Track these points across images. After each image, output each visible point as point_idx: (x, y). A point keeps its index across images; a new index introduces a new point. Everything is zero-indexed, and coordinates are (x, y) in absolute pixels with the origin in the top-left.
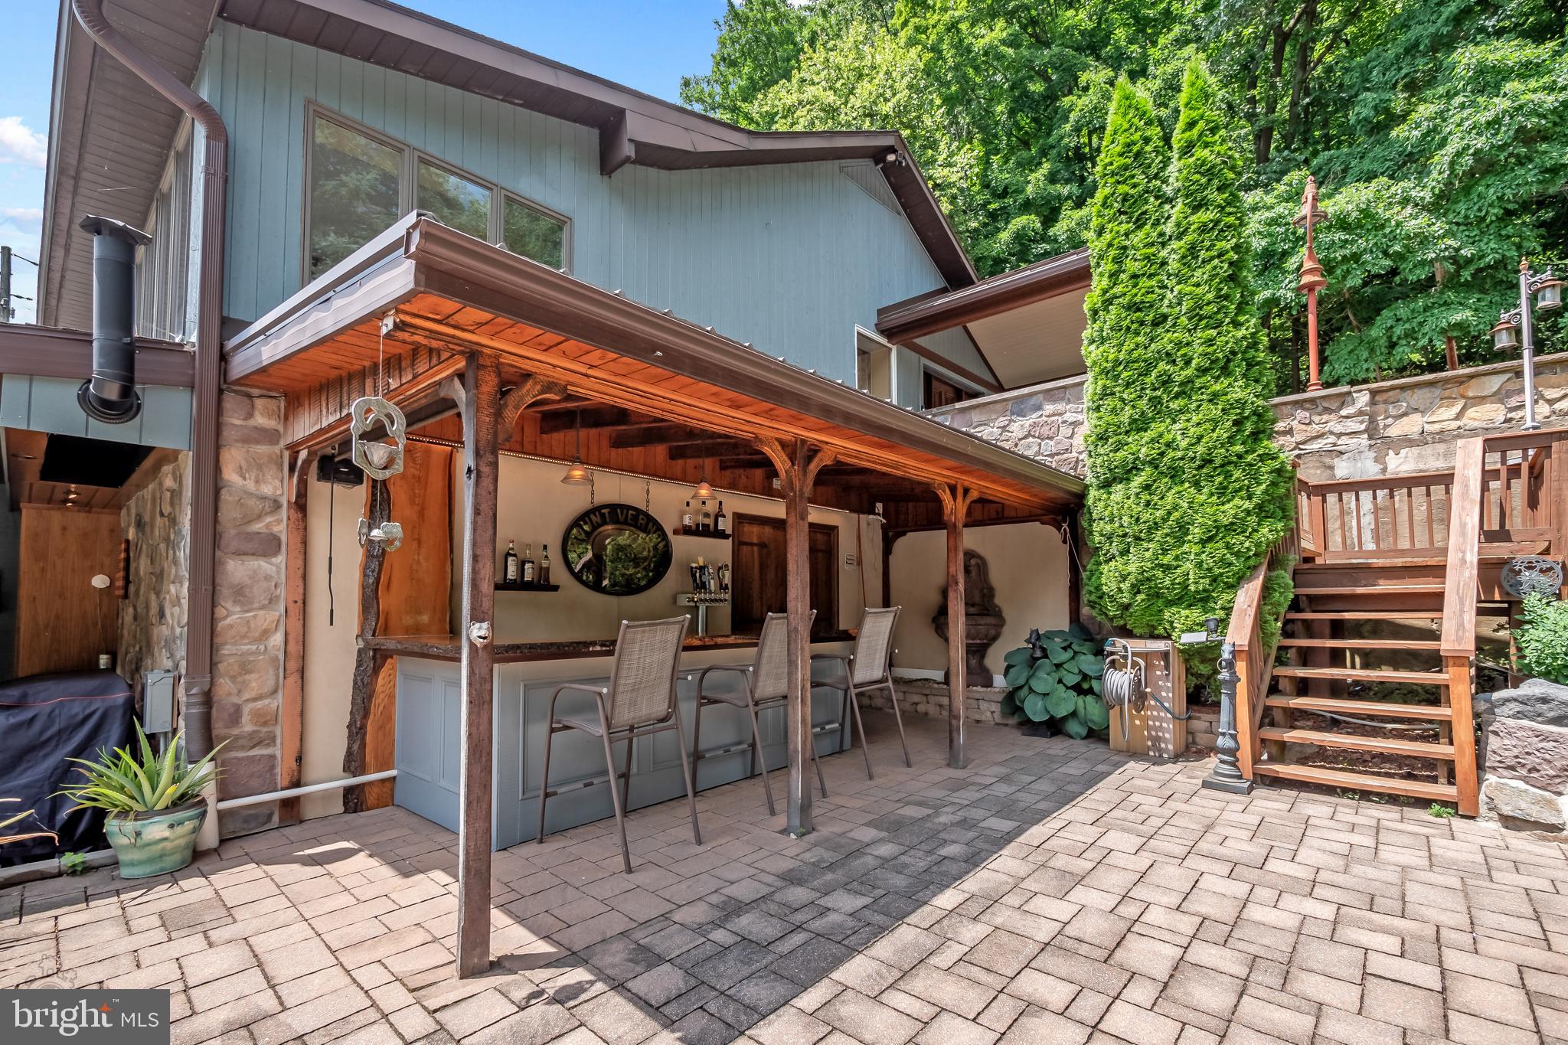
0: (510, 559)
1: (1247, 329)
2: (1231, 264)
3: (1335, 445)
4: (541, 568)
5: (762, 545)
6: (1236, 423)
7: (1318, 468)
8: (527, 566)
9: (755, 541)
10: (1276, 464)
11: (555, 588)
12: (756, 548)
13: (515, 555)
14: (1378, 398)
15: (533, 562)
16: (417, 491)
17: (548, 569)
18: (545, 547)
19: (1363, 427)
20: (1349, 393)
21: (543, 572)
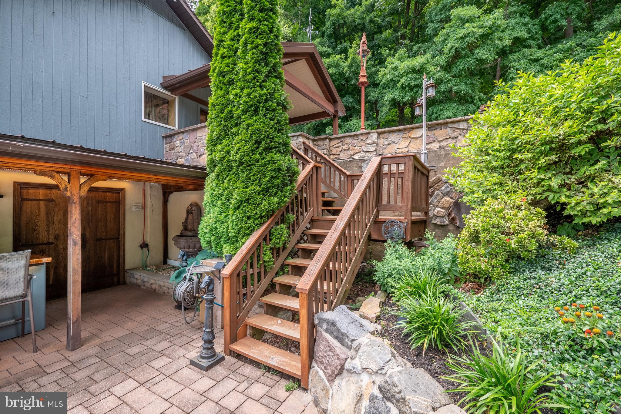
1: (268, 90)
2: (262, 53)
3: (364, 157)
6: (256, 142)
7: (357, 167)
10: (275, 167)
14: (381, 136)
19: (374, 149)
20: (369, 133)
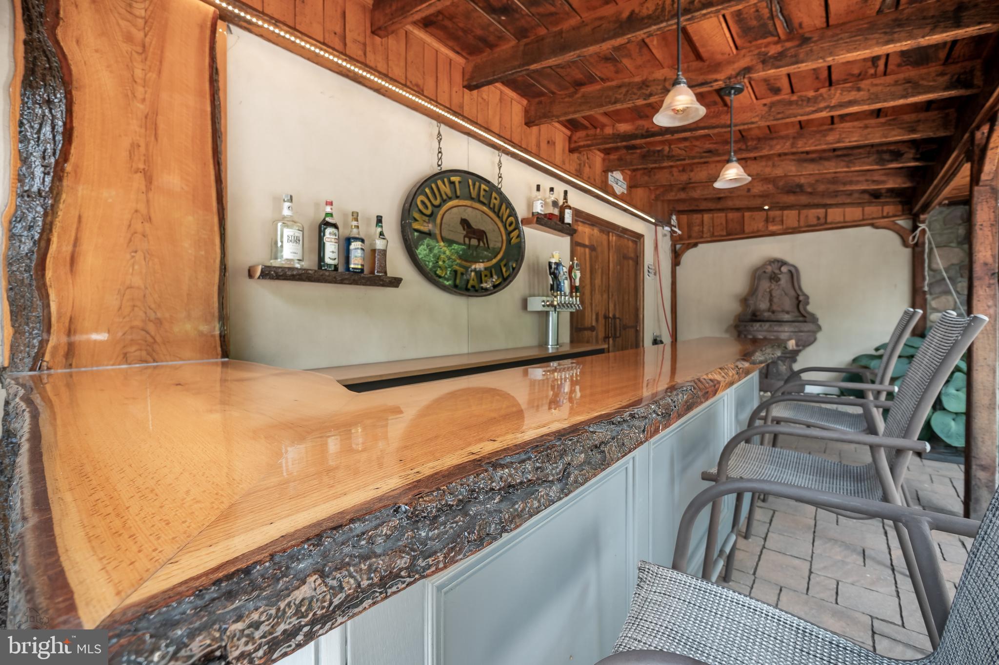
0: (329, 230)
4: (374, 251)
5: (592, 248)
8: (354, 245)
9: (587, 243)
11: (396, 282)
12: (587, 250)
13: (335, 226)
15: (363, 241)
16: (138, 73)
17: (384, 252)
18: (379, 220)
21: (376, 256)
